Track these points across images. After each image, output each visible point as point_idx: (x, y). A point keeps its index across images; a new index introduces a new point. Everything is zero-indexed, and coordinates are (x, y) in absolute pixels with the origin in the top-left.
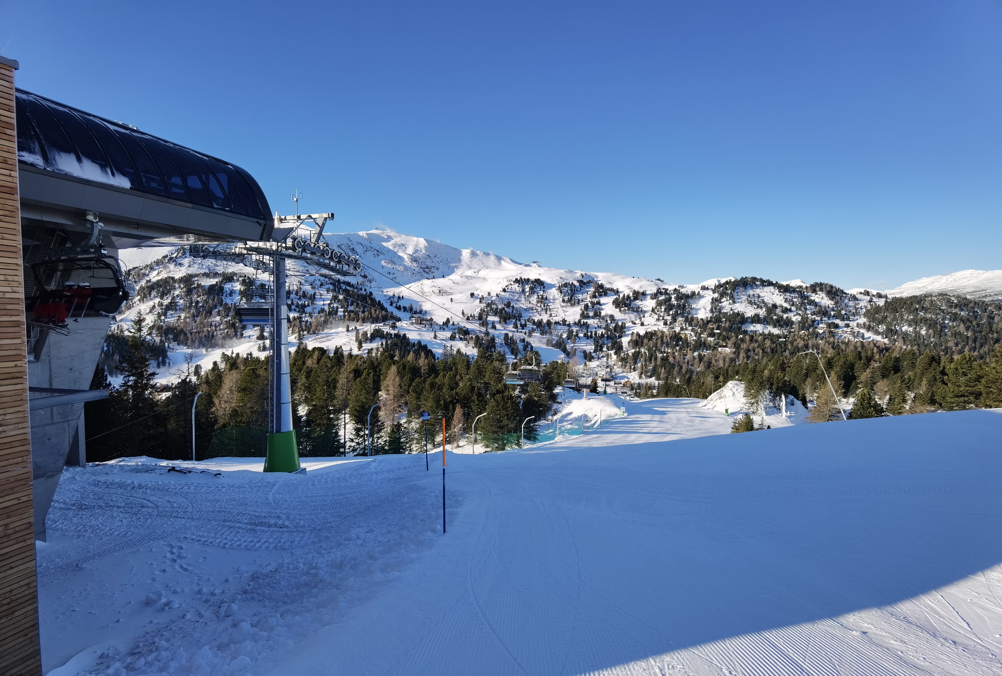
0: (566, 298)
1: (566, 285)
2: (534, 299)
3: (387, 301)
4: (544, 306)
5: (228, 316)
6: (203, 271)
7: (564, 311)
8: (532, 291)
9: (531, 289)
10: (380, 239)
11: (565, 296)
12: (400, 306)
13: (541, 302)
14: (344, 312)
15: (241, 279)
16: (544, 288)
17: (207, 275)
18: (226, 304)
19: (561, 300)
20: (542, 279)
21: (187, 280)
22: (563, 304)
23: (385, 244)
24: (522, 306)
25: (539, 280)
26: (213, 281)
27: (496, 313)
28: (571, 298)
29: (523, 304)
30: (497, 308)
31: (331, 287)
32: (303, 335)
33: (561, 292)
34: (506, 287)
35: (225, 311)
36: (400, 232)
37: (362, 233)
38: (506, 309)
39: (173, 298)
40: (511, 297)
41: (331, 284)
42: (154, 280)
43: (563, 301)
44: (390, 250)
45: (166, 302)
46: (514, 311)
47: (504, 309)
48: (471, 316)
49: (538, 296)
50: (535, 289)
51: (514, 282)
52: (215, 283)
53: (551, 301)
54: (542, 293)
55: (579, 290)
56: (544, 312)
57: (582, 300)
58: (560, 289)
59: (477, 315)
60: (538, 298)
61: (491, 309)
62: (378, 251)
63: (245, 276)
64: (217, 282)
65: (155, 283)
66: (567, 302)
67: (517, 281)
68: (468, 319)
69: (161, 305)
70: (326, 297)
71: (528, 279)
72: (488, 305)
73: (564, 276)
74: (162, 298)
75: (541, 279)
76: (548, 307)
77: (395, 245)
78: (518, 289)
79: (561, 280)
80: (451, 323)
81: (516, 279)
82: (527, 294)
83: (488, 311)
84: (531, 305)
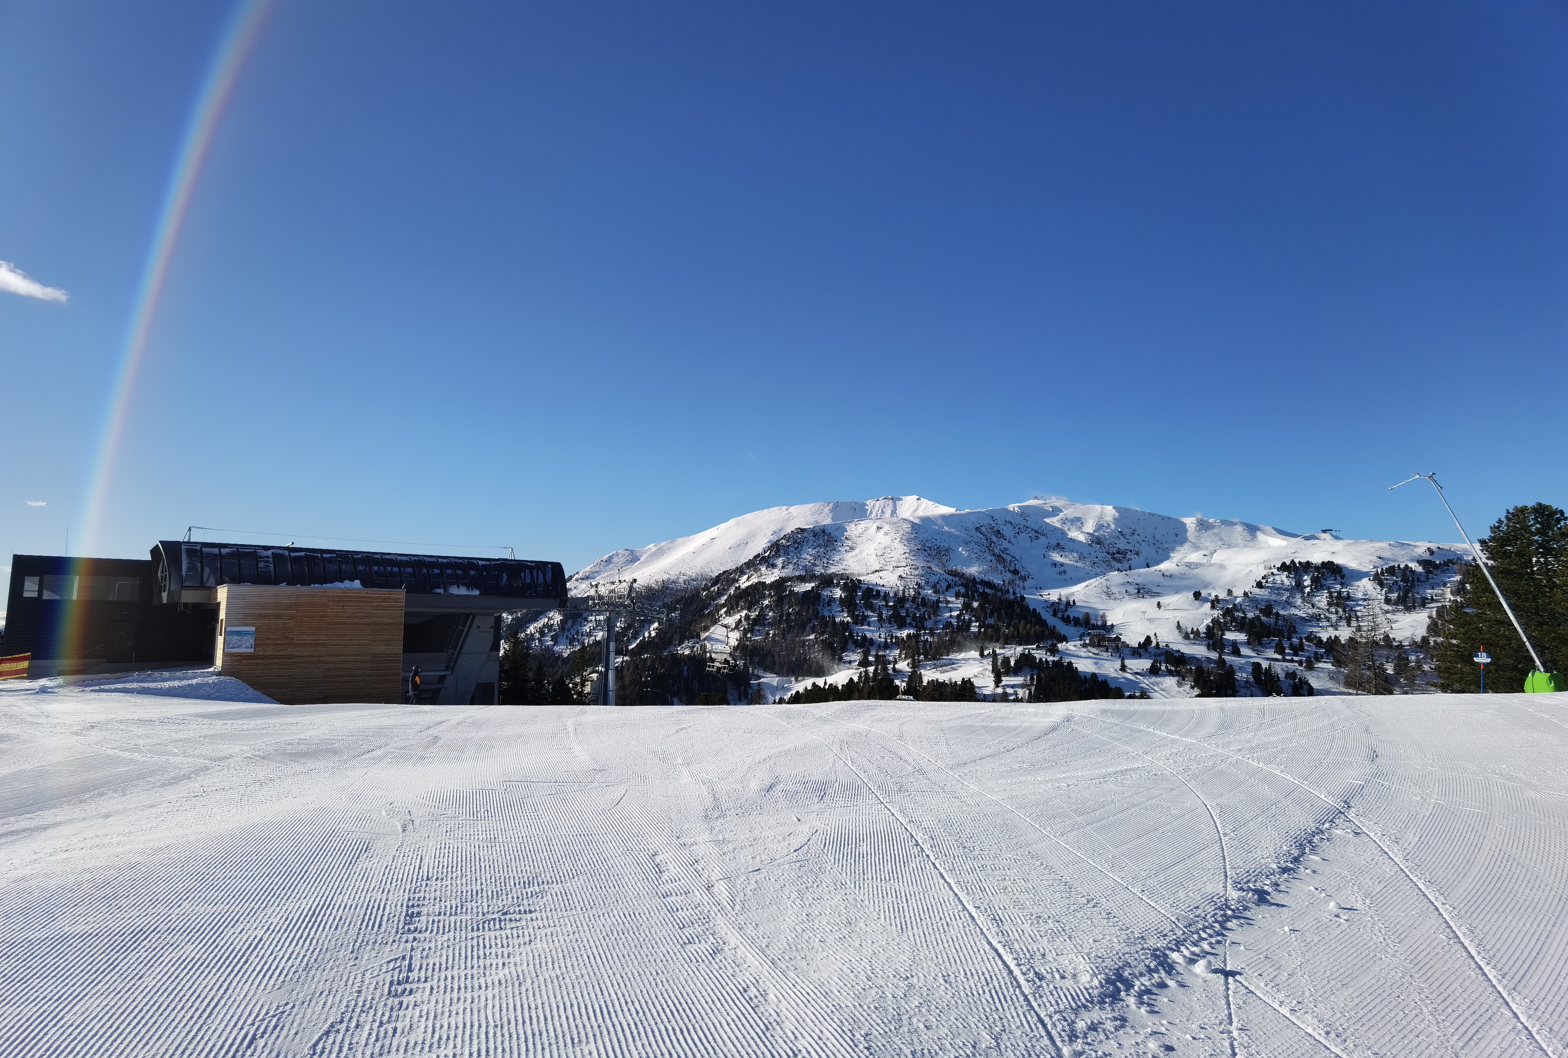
0: (1394, 596)
1: (1392, 571)
2: (1322, 600)
3: (1049, 610)
4: (1344, 611)
5: (823, 633)
6: (797, 574)
7: (1389, 621)
8: (1318, 585)
9: (1314, 580)
10: (1041, 513)
11: (1390, 591)
12: (1068, 616)
13: (1338, 605)
14: (980, 627)
15: (842, 582)
16: (1343, 577)
17: (802, 579)
18: (823, 617)
19: (1382, 598)
20: (1338, 560)
21: (779, 584)
22: (1386, 607)
23: (1047, 520)
24: (1296, 612)
25: (1330, 564)
26: (808, 586)
27: (1242, 625)
28: (1406, 596)
29: (1300, 610)
30: (1245, 618)
31: (962, 590)
32: (919, 661)
33: (1381, 585)
34: (1263, 578)
35: (821, 627)
36: (1073, 500)
37: (1013, 507)
38: (1263, 618)
39: (762, 609)
40: (1274, 597)
41: (962, 585)
42: (743, 586)
43: (1388, 601)
44: (1056, 528)
45: (753, 615)
46: (1280, 622)
47: (1258, 617)
48: (1192, 632)
49: (1330, 593)
50: (1323, 582)
51: (1278, 569)
52: (810, 589)
53: (1360, 602)
54: (1338, 587)
55: (1422, 579)
56: (1343, 623)
57: (1432, 599)
58: (1378, 579)
59: (1202, 629)
60: (1331, 597)
61: (1234, 619)
62: (1036, 532)
63: (848, 579)
64: (813, 588)
65: (743, 590)
66: (1396, 603)
67: (1284, 567)
68: (1186, 637)
69: (747, 617)
70: (955, 605)
71: (1308, 563)
72: (1227, 612)
73: (1387, 554)
74: (749, 610)
75: (1336, 562)
76: (1353, 614)
77: (1064, 521)
78: (1287, 582)
79: (1381, 562)
80: (1154, 644)
81: (1284, 564)
82: (1308, 590)
83: (1226, 623)
84: (1315, 611)
